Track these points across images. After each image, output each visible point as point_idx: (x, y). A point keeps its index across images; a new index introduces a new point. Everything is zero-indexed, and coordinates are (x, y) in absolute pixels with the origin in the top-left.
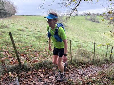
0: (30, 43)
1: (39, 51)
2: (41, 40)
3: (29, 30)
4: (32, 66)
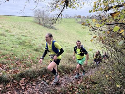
0: (12, 50)
1: (22, 59)
2: (25, 46)
3: (11, 34)
4: (12, 77)
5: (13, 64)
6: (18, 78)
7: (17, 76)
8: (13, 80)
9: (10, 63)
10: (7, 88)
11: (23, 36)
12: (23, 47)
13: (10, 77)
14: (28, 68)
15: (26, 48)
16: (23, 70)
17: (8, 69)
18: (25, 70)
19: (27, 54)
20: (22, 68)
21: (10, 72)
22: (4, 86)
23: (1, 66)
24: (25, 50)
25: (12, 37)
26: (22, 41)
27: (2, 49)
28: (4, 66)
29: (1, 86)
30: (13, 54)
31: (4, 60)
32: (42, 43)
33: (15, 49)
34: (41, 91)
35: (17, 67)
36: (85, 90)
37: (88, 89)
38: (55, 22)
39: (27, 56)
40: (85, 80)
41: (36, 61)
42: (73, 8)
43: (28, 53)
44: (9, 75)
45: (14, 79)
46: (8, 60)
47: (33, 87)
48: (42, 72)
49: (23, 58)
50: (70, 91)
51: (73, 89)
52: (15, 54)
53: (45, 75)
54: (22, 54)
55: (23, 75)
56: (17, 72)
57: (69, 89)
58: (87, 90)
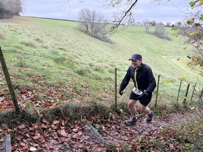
0: (42, 69)
1: (59, 85)
2: (64, 66)
3: (43, 45)
5: (43, 91)
6: (50, 116)
7: (50, 113)
8: (42, 118)
10: (31, 131)
11: (61, 49)
13: (38, 112)
14: (68, 101)
15: (65, 68)
16: (59, 103)
17: (35, 100)
18: (63, 104)
20: (58, 100)
21: (38, 104)
22: (26, 127)
23: (24, 93)
24: (63, 71)
25: (45, 49)
26: (59, 57)
27: (28, 67)
28: (30, 93)
30: (44, 76)
31: (30, 84)
32: (90, 63)
33: (48, 68)
35: (49, 97)
39: (67, 81)
41: (80, 90)
43: (68, 77)
44: (36, 109)
45: (45, 117)
46: (36, 85)
48: (91, 109)
49: (61, 84)
52: (48, 76)
54: (59, 77)
55: (58, 112)
56: (50, 106)
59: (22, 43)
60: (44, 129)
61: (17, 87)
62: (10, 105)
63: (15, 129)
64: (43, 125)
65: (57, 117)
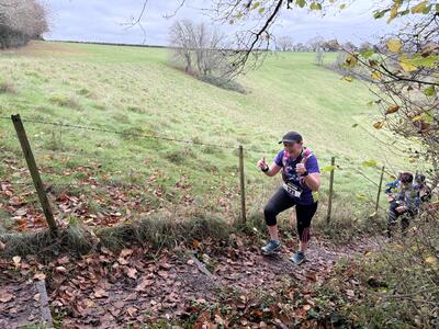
0: (96, 153)
1: (130, 184)
2: (140, 145)
3: (95, 102)
4: (98, 236)
5: (99, 195)
6: (115, 241)
7: (114, 235)
8: (99, 245)
9: (93, 194)
10: (81, 269)
11: (133, 110)
12: (132, 146)
13: (92, 234)
14: (148, 213)
15: (142, 149)
16: (132, 217)
17: (85, 212)
18: (139, 217)
19: (146, 170)
20: (128, 212)
21: (90, 220)
22: (72, 261)
23: (63, 200)
24: (139, 156)
25: (99, 112)
26: (129, 127)
27: (68, 149)
28: (74, 199)
29: (65, 259)
30: (100, 167)
31: (75, 183)
32: (194, 136)
33: (107, 150)
34: (187, 288)
35: (112, 207)
36: (339, 306)
37: (352, 301)
38: (243, 61)
39: (147, 174)
40: (343, 271)
41: (173, 193)
42: (312, 7)
43: (149, 167)
44: (88, 228)
45: (104, 243)
46: (86, 183)
47: (161, 273)
48: (192, 227)
49: (134, 181)
50: (285, 300)
51: (296, 296)
52: (108, 166)
53: (200, 241)
54: (131, 167)
55: (130, 234)
56: (114, 222)
57: (282, 293)
58: (348, 305)
59: (53, 101)
60: (104, 264)
61: (49, 189)
62: (39, 221)
63: (52, 264)
64: (102, 257)
65: (128, 244)
